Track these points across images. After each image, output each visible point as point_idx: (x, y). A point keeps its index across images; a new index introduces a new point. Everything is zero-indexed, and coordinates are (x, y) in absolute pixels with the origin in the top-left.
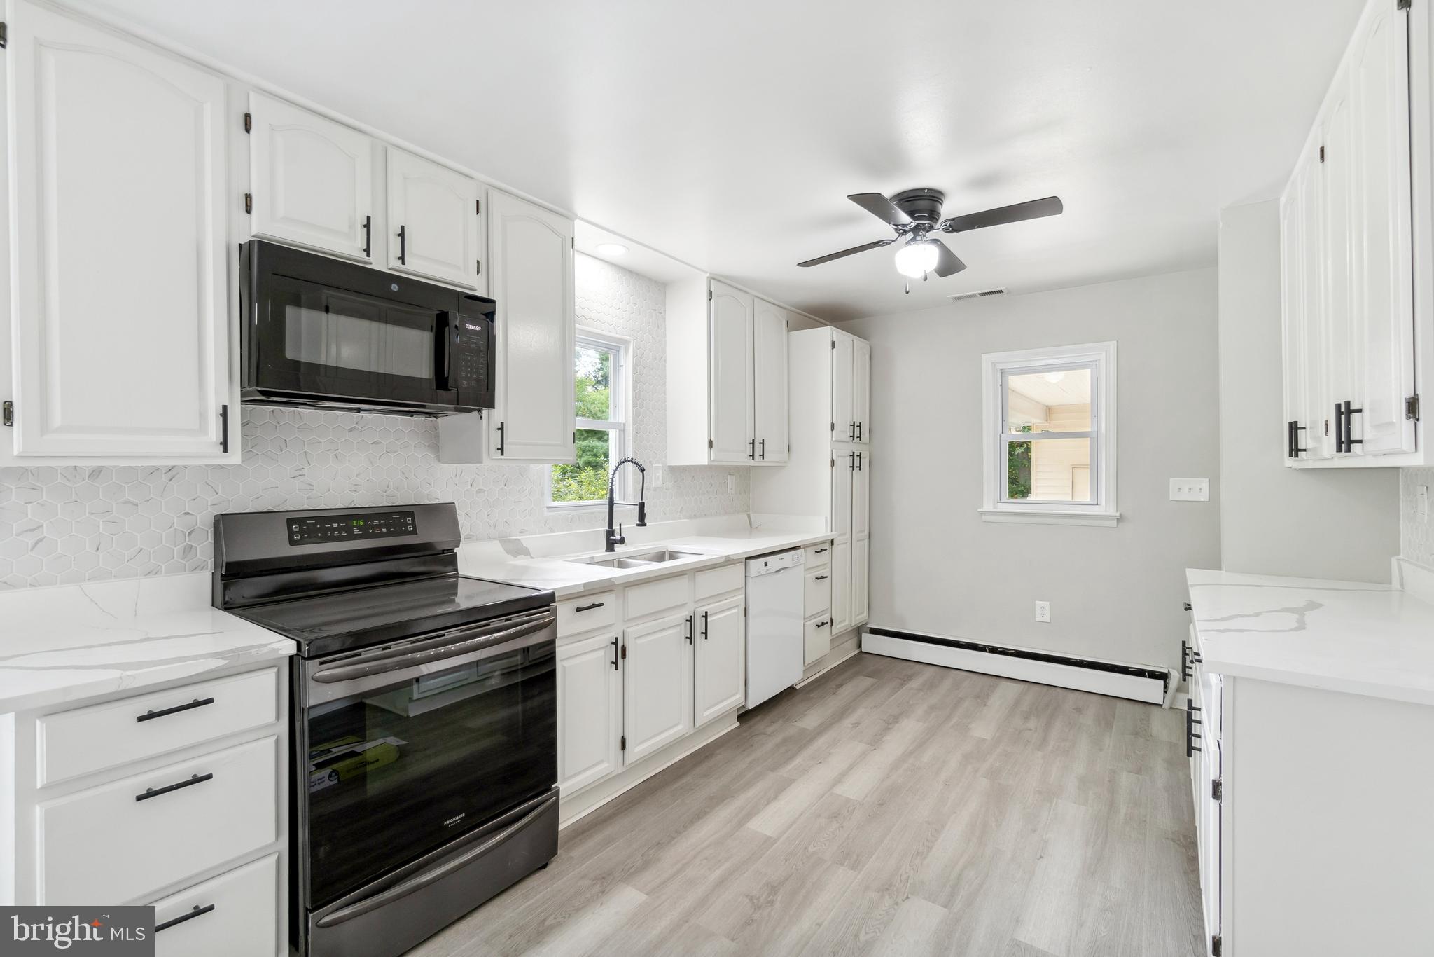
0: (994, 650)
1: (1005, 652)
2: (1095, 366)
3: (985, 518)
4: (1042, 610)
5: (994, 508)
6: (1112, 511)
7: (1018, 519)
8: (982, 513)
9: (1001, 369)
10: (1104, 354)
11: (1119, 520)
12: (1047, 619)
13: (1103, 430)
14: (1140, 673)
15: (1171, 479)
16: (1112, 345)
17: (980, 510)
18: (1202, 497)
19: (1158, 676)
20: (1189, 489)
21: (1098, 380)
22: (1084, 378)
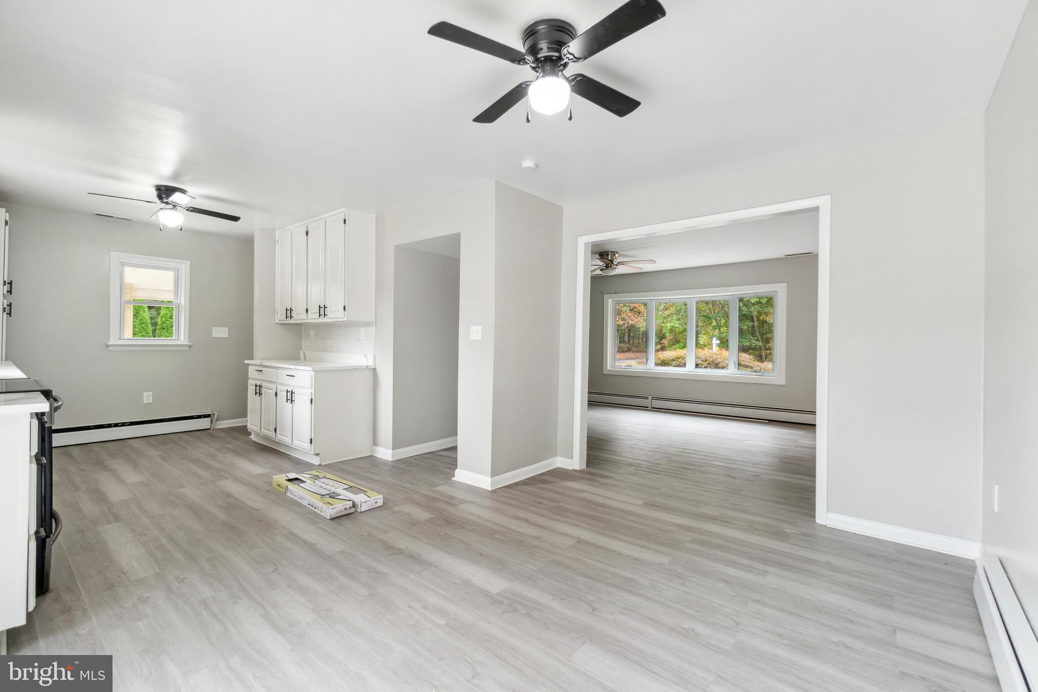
0: (116, 425)
1: (124, 424)
2: (177, 271)
3: (110, 348)
4: (148, 397)
5: (118, 342)
6: (187, 343)
8: (108, 346)
9: (122, 263)
10: (184, 266)
11: (190, 346)
12: (151, 401)
13: (183, 303)
14: (199, 417)
15: (214, 328)
16: (188, 263)
17: (108, 344)
18: (226, 336)
19: (209, 416)
20: (221, 332)
21: (179, 278)
22: (170, 275)
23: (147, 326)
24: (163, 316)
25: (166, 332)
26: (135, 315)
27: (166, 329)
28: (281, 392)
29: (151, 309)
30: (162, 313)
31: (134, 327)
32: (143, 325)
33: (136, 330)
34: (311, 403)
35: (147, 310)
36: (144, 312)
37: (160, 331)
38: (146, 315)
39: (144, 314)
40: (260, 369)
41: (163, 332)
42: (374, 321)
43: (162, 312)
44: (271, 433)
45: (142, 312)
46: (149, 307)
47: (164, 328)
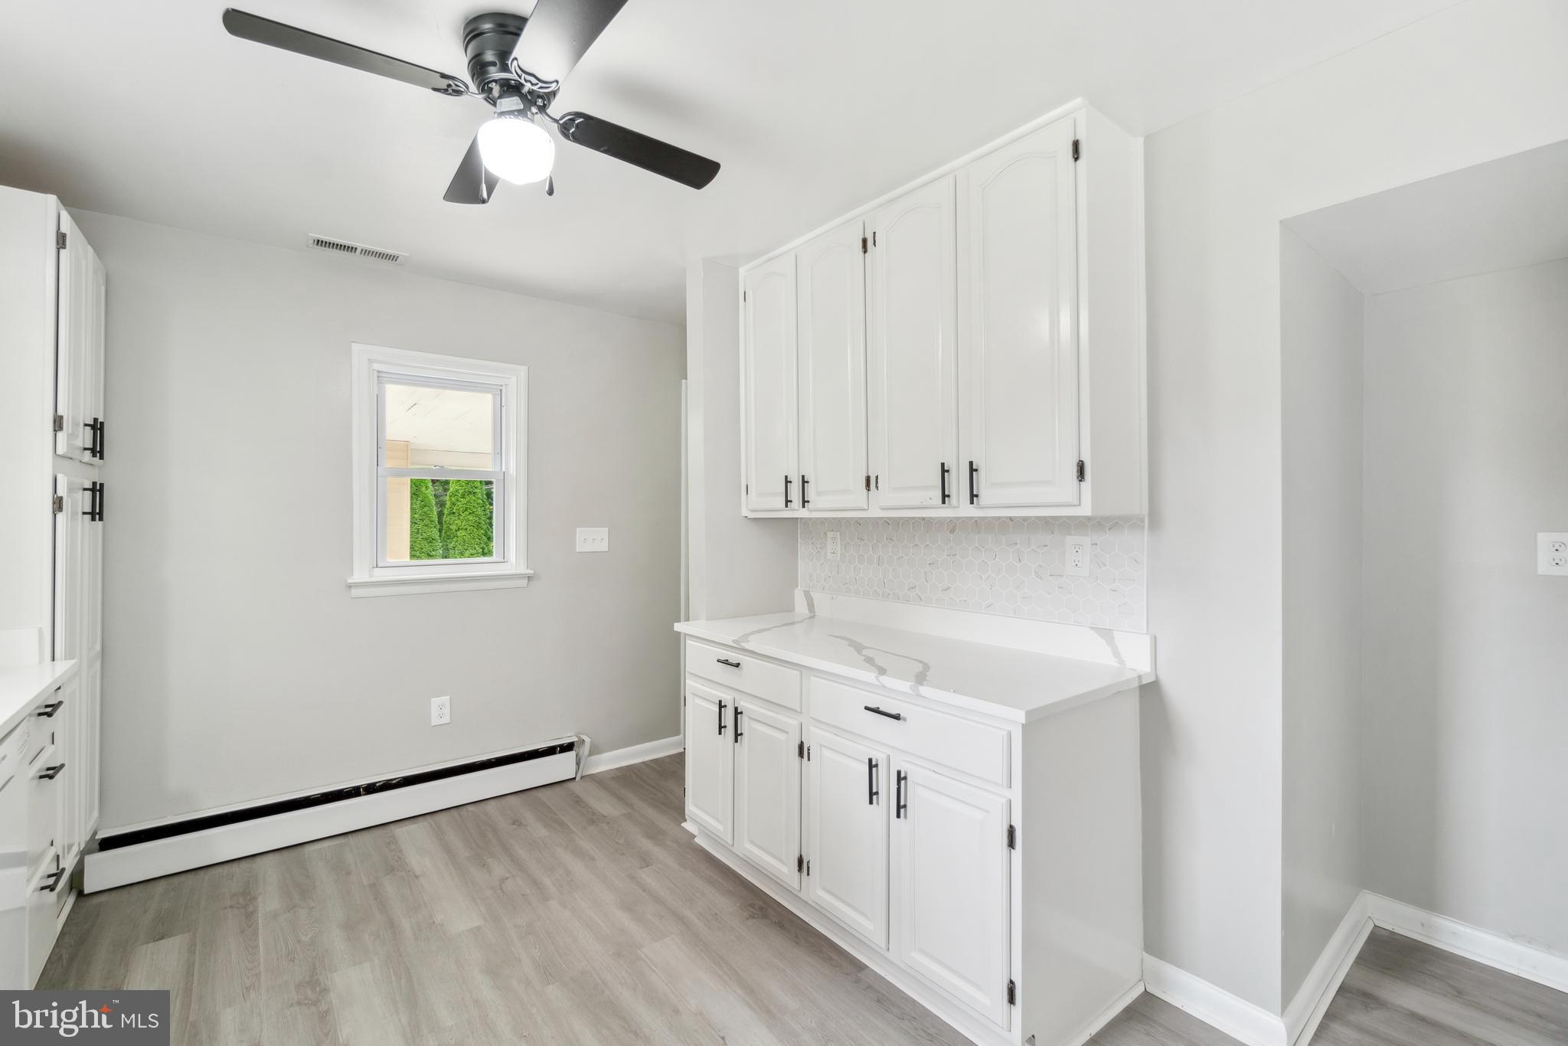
0: (371, 789)
1: (387, 786)
2: (499, 394)
3: (355, 592)
4: (440, 709)
5: (371, 576)
6: (523, 569)
7: (427, 588)
8: (350, 586)
9: (378, 372)
10: (514, 379)
11: (530, 578)
12: (446, 719)
13: (512, 471)
14: (550, 751)
15: (578, 529)
16: (523, 371)
17: (350, 581)
18: (604, 547)
19: (568, 748)
20: (593, 540)
21: (504, 409)
22: (484, 403)
23: (431, 510)
24: (453, 495)
25: (456, 518)
26: (414, 494)
27: (457, 515)
28: (827, 753)
29: (435, 483)
30: (451, 490)
31: (413, 510)
32: (426, 509)
33: (416, 516)
34: (1011, 844)
35: (430, 484)
36: (427, 488)
37: (449, 517)
38: (430, 492)
39: (427, 492)
40: (734, 657)
41: (453, 518)
42: (1145, 511)
43: (452, 488)
44: (784, 869)
45: (423, 489)
46: (433, 481)
47: (454, 513)
